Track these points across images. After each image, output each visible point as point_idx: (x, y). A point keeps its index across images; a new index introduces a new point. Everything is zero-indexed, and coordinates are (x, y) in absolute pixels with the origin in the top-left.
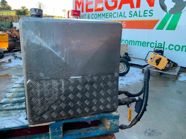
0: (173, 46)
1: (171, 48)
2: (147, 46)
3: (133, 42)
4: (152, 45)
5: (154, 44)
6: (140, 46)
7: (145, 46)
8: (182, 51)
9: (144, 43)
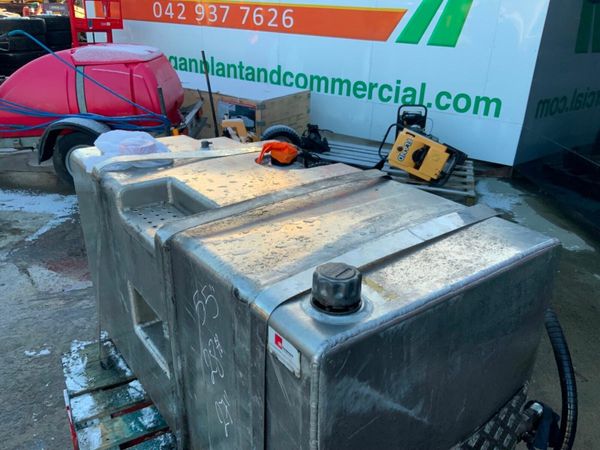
0: (449, 96)
1: (443, 104)
2: (370, 97)
3: (323, 82)
4: (386, 93)
5: (390, 89)
6: (348, 94)
7: (363, 96)
8: (475, 112)
9: (360, 86)
